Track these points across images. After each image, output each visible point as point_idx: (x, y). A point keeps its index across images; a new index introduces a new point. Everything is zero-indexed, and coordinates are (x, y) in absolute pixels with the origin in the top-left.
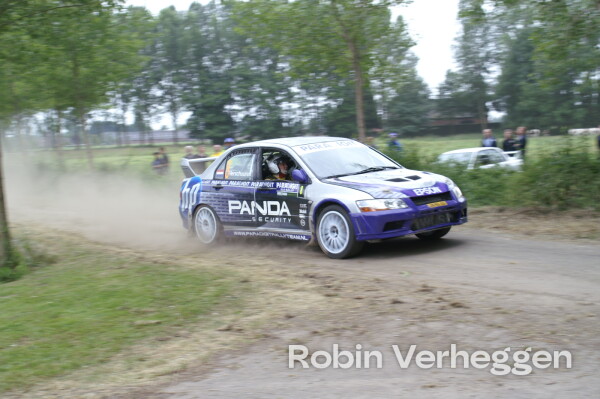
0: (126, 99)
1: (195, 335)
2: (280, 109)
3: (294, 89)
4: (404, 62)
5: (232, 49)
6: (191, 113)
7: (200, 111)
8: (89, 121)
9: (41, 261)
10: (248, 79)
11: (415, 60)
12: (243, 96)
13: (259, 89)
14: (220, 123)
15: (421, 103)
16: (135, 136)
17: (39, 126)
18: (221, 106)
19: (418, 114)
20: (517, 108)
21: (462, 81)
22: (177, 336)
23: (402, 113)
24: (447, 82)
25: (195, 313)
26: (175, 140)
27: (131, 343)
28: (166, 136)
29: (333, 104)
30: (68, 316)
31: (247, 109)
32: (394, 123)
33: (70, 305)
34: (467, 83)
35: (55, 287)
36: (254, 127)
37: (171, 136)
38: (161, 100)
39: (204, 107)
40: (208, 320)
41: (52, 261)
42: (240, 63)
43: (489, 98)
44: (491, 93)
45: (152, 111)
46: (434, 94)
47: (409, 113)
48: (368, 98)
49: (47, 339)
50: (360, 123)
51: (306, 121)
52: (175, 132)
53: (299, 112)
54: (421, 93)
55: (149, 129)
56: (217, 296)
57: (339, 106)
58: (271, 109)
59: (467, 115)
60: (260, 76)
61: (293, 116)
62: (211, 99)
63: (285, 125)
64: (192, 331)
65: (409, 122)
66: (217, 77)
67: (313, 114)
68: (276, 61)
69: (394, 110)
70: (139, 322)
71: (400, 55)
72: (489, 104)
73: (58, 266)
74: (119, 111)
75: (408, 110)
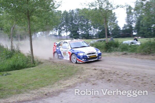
0: (57, 30)
1: (72, 79)
2: (89, 32)
3: (92, 28)
4: (115, 22)
5: (79, 19)
6: (70, 33)
7: (72, 32)
8: (49, 34)
9: (40, 63)
10: (82, 26)
11: (117, 22)
12: (81, 29)
13: (84, 28)
14: (76, 35)
15: (119, 31)
16: (59, 37)
17: (39, 35)
18: (77, 31)
19: (118, 33)
20: (139, 32)
21: (127, 26)
22: (68, 79)
23: (114, 33)
24: (124, 27)
25: (72, 74)
26: (67, 38)
27: (59, 80)
28: (65, 37)
29: (100, 31)
30: (46, 75)
31: (82, 32)
32: (113, 35)
33: (46, 72)
34: (128, 27)
35: (43, 69)
36: (83, 35)
37: (66, 37)
38: (64, 30)
39: (73, 31)
40: (75, 76)
41: (42, 63)
42: (81, 22)
43: (133, 30)
44: (133, 29)
45: (62, 32)
46: (122, 29)
47: (116, 33)
48: (108, 30)
49: (42, 79)
50: (106, 35)
51: (94, 34)
52: (67, 36)
53: (93, 32)
54: (119, 29)
55: (62, 36)
56: (76, 71)
57: (101, 31)
58: (87, 32)
59: (128, 33)
60: (85, 25)
61: (91, 33)
62: (74, 29)
63: (90, 35)
64: (71, 78)
65: (116, 35)
66: (75, 25)
67: (96, 33)
68: (88, 22)
69: (113, 32)
70: (60, 76)
71: (114, 21)
72: (133, 31)
73: (43, 64)
74: (55, 32)
75: (116, 32)
